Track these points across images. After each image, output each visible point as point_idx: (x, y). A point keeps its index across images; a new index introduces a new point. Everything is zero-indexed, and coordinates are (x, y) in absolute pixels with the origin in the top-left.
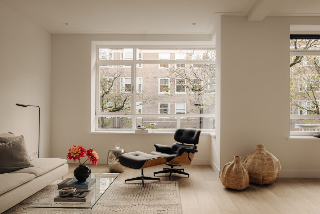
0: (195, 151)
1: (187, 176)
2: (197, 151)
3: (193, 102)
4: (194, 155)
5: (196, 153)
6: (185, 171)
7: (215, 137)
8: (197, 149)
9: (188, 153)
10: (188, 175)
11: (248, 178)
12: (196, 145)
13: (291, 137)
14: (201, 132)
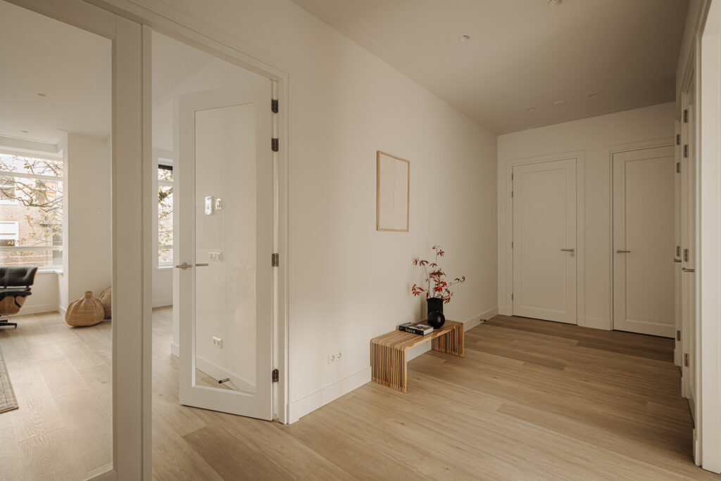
0: (28, 293)
1: (14, 326)
2: (30, 294)
3: (34, 220)
4: (25, 300)
5: (29, 297)
6: (9, 322)
7: (62, 274)
8: (31, 291)
9: (15, 297)
10: (16, 325)
11: (103, 312)
12: (30, 287)
13: (160, 267)
14: (38, 271)
